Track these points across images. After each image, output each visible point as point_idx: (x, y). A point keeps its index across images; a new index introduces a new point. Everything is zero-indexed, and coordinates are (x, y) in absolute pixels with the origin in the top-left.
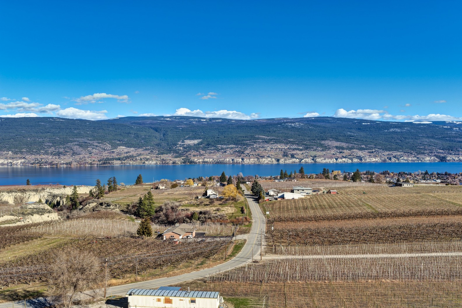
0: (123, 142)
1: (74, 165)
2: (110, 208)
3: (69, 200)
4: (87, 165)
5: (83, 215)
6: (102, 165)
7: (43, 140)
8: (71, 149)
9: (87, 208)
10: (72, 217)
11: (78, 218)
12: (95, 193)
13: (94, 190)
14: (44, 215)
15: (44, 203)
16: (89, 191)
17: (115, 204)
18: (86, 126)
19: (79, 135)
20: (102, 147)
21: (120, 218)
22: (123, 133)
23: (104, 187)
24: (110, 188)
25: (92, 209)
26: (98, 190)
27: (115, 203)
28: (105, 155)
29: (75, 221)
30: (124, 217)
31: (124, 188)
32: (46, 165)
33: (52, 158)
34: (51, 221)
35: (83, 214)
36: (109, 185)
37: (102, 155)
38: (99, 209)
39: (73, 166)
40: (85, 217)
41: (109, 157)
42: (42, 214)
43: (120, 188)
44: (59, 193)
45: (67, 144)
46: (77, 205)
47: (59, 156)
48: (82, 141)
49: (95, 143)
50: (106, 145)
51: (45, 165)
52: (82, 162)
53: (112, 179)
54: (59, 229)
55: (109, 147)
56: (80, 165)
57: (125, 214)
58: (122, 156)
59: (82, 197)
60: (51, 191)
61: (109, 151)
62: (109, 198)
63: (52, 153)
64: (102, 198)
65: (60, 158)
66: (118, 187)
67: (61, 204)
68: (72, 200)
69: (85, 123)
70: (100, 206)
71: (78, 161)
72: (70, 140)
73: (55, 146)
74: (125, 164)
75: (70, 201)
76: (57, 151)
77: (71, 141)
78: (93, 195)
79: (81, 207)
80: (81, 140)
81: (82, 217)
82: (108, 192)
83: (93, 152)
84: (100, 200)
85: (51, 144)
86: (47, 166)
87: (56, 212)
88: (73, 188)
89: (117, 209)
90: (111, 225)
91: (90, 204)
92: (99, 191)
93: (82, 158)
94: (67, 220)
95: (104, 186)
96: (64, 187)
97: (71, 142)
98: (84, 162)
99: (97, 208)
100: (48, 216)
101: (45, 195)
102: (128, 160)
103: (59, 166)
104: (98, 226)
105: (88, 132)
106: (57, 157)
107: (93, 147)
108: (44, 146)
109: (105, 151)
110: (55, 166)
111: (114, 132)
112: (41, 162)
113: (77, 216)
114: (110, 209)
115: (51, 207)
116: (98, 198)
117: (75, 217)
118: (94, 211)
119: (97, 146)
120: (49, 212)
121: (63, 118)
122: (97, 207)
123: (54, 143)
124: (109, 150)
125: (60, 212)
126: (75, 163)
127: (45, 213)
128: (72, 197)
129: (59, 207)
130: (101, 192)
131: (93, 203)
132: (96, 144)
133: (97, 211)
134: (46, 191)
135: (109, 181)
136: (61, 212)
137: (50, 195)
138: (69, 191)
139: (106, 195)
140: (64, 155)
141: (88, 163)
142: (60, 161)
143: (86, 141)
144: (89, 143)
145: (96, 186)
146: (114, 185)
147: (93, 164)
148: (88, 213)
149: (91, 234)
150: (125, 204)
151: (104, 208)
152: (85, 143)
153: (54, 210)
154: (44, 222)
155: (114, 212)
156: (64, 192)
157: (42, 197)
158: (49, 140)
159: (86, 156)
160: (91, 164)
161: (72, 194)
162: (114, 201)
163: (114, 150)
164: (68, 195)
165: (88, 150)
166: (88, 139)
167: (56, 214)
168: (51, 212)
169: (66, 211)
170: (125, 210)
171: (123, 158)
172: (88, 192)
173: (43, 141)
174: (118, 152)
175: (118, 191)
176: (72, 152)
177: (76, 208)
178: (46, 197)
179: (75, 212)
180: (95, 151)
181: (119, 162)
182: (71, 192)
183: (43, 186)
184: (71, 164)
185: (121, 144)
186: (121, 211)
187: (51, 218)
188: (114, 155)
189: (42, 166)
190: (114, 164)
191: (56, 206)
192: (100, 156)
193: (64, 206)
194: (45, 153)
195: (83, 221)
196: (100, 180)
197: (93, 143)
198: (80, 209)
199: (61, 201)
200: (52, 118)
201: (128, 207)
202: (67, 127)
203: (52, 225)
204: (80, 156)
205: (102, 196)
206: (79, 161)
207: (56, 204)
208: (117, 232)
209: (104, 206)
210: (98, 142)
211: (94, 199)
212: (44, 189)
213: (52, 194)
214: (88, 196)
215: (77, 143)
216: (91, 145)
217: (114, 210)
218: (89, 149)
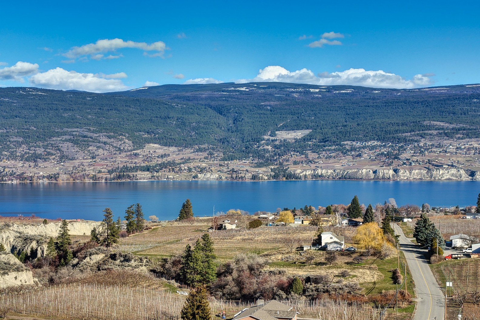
0: (155, 135)
1: (63, 179)
2: (129, 266)
3: (53, 247)
4: (87, 181)
5: (79, 278)
6: (116, 181)
7: (8, 132)
8: (57, 150)
9: (86, 265)
10: (58, 281)
11: (69, 282)
12: (101, 235)
13: (101, 229)
14: (8, 275)
15: (8, 252)
16: (90, 231)
17: (140, 257)
18: (86, 104)
19: (72, 122)
20: (115, 145)
21: (149, 286)
22: (155, 117)
23: (118, 223)
24: (129, 225)
25: (97, 265)
26: (108, 229)
27: (140, 255)
28: (121, 160)
29: (65, 289)
30: (157, 284)
31: (156, 227)
32: (12, 180)
33: (23, 166)
34: (21, 288)
35: (79, 275)
36: (127, 220)
37: (115, 161)
38: (110, 267)
39: (60, 181)
40: (84, 282)
41: (129, 165)
42: (4, 274)
43: (149, 225)
44: (36, 233)
45: (50, 138)
46: (69, 257)
47: (35, 161)
48: (78, 133)
49: (101, 137)
50: (123, 142)
51: (9, 180)
52: (78, 175)
53: (134, 208)
54: (34, 303)
55: (128, 144)
56: (74, 180)
57: (159, 277)
58: (153, 163)
59: (78, 243)
60: (21, 229)
61: (129, 153)
62: (128, 244)
63: (24, 155)
64: (115, 244)
65: (37, 166)
66: (145, 225)
67: (39, 255)
68: (58, 247)
69: (84, 98)
70: (110, 260)
71: (70, 172)
72: (56, 130)
73: (27, 143)
74: (160, 178)
75: (56, 249)
76: (32, 152)
77: (57, 132)
78: (98, 239)
79: (75, 261)
80: (77, 131)
81: (77, 281)
82: (127, 234)
83: (98, 155)
84: (111, 249)
85: (21, 140)
86: (15, 182)
87: (29, 270)
88: (60, 224)
89: (144, 268)
90: (132, 298)
91: (93, 257)
92: (109, 232)
93: (77, 166)
94: (49, 286)
95: (118, 221)
96: (45, 222)
97: (59, 135)
98: (81, 174)
99: (105, 265)
100: (16, 278)
101: (10, 237)
102: (164, 171)
103: (35, 181)
104: (107, 298)
105: (90, 116)
106: (32, 164)
107: (99, 145)
108: (8, 143)
109: (120, 154)
110: (28, 182)
111: (137, 115)
112: (3, 174)
113: (68, 280)
114: (129, 267)
115: (21, 261)
116: (107, 246)
117: (63, 280)
118: (99, 270)
119: (105, 143)
120: (18, 270)
121: (44, 90)
122: (105, 262)
123: (27, 138)
124: (129, 151)
125: (36, 270)
126: (65, 177)
127: (9, 271)
128: (58, 241)
129: (36, 259)
130: (114, 232)
131: (97, 254)
132: (104, 139)
133: (105, 269)
134: (11, 228)
135: (128, 212)
136: (39, 270)
137: (20, 237)
138: (54, 230)
139: (122, 238)
140: (45, 160)
141: (88, 175)
142: (37, 172)
143: (86, 133)
144: (91, 138)
145: (103, 221)
146: (139, 221)
147: (99, 178)
148: (88, 273)
149: (93, 314)
150: (159, 257)
151: (119, 266)
152: (85, 137)
153: (26, 266)
154: (8, 287)
155: (137, 273)
156: (45, 232)
157: (4, 239)
158: (18, 132)
159: (86, 162)
160: (94, 178)
161: (59, 237)
162: (138, 252)
163: (138, 151)
164: (51, 238)
165: (89, 150)
166: (89, 130)
167: (30, 274)
168: (21, 269)
169: (47, 268)
170: (159, 269)
171: (156, 166)
172: (89, 233)
173: (7, 134)
174: (145, 154)
175: (146, 232)
176: (59, 155)
177: (67, 264)
178: (12, 240)
179: (64, 271)
180: (102, 152)
181: (147, 174)
182: (58, 232)
183: (7, 220)
184: (58, 177)
185: (151, 139)
186: (151, 271)
187: (21, 281)
188: (139, 162)
189: (6, 181)
190: (137, 180)
191: (31, 259)
192: (112, 163)
193: (44, 259)
194: (11, 157)
195: (80, 288)
196: (112, 210)
197: (99, 136)
198: (74, 266)
199: (39, 249)
200: (24, 89)
201: (164, 265)
202: (50, 106)
203: (23, 294)
204: (74, 163)
205: (115, 241)
206: (72, 173)
207: (29, 254)
208: (143, 313)
209: (119, 261)
210: (108, 134)
211: (99, 247)
212: (8, 226)
213: (22, 235)
214: (86, 241)
215: (68, 137)
216: (94, 142)
217: (137, 270)
218: (90, 148)
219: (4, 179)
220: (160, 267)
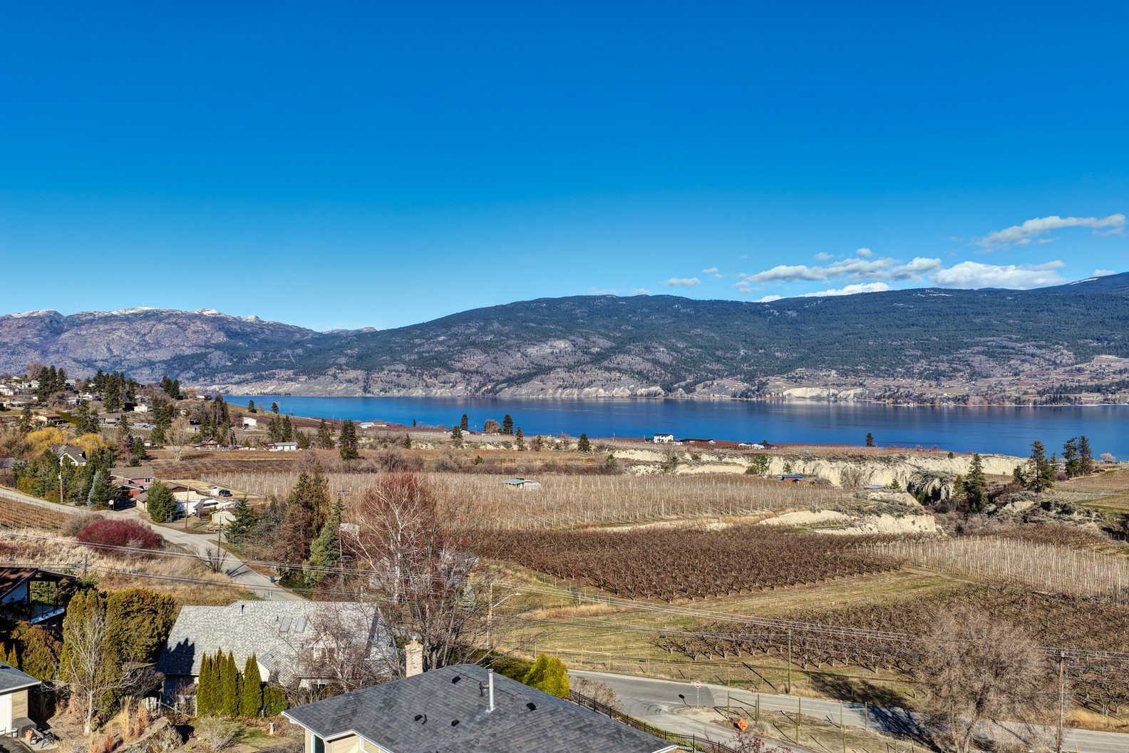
0: (1109, 343)
1: (974, 402)
2: (1070, 519)
3: (962, 488)
4: (1007, 404)
5: (997, 530)
6: (1048, 405)
7: (903, 344)
8: (966, 365)
9: (1006, 513)
10: (969, 531)
11: (984, 534)
12: (1028, 477)
13: (1027, 468)
14: (904, 518)
15: (903, 490)
16: (1013, 470)
17: (1087, 508)
18: (1005, 305)
19: (986, 329)
20: (1048, 357)
21: (1101, 550)
22: (1109, 318)
23: (1053, 462)
24: (1070, 465)
25: (1022, 515)
26: (1037, 469)
27: (1087, 506)
28: (1057, 377)
29: (977, 541)
30: (1114, 548)
31: (1112, 469)
32: (908, 403)
33: (922, 385)
34: (921, 535)
35: (997, 527)
36: (1067, 457)
37: (1048, 379)
38: (1041, 519)
39: (970, 405)
40: (1004, 535)
41: (1068, 384)
42: (899, 516)
43: (1101, 466)
44: (939, 469)
45: (956, 351)
46: (983, 502)
47: (937, 380)
48: (994, 343)
49: (1028, 348)
50: (1059, 353)
51: (905, 402)
52: (994, 397)
53: (1077, 443)
54: (938, 555)
55: (1067, 356)
56: (989, 403)
57: (1116, 538)
58: (1107, 381)
59: (995, 484)
60: (920, 463)
61: (1068, 368)
62: (1068, 491)
63: (922, 373)
64: (1049, 489)
65: (939, 385)
66: (1094, 465)
67: (943, 496)
68: (969, 488)
69: (1003, 298)
70: (1042, 510)
71: (984, 394)
72: (965, 341)
73: (927, 357)
74: (1117, 402)
75: (965, 490)
76: (934, 368)
77: (966, 343)
78: (1023, 482)
79: (992, 507)
80: (993, 341)
81: (995, 533)
82: (1066, 477)
83: (1023, 371)
84: (1042, 495)
85: (919, 353)
86: (911, 405)
87: (930, 514)
88: (971, 459)
89: (1093, 524)
90: (1075, 564)
91: (1016, 504)
92: (1040, 472)
93: (993, 385)
94: (957, 537)
95: (1053, 458)
96: (951, 456)
97: (968, 346)
98: (999, 395)
99: (1035, 515)
100: (913, 522)
101: (906, 472)
102: (1125, 392)
103: (937, 404)
104: (1038, 561)
105: (1011, 321)
106: (934, 383)
107: (1024, 357)
108: (903, 358)
109: (1055, 369)
110: (929, 405)
111: (1081, 317)
112: (897, 395)
113: (982, 530)
114: (1071, 522)
115: (920, 501)
116: (1038, 490)
117: (976, 530)
118: (1025, 521)
119: (1033, 355)
120: (916, 512)
121: (948, 290)
122: (1033, 512)
123: (927, 351)
124: (1069, 365)
125: (940, 515)
126: (977, 399)
127: (905, 513)
128: (968, 481)
129: (939, 502)
130: (1047, 473)
131: (1022, 500)
132: (1032, 350)
133: (1035, 522)
134: (907, 461)
135: (1067, 447)
136: (943, 516)
137: (918, 473)
138: (963, 466)
139: (1059, 482)
140: (950, 378)
141: (1009, 397)
142: (940, 392)
143: (1005, 343)
144: (1013, 349)
145: (1031, 457)
146: (1084, 460)
147: (1024, 401)
148: (1009, 525)
149: (1018, 579)
150: (1116, 511)
151: (1054, 518)
152: (1003, 348)
153: (926, 509)
154: (904, 533)
155: (1083, 530)
156: (951, 469)
157: (899, 475)
158: (915, 344)
159: (1005, 381)
160: (1018, 402)
161: (970, 475)
162: (1083, 501)
163: (1083, 366)
164: (959, 477)
165: (1010, 365)
166: (1011, 338)
167: (932, 519)
168: (921, 512)
169: (954, 513)
170: (1117, 527)
171: (1110, 386)
172: (1010, 473)
173: (902, 347)
174: (1093, 369)
175: (1095, 475)
176: (969, 371)
177: (980, 510)
178: (908, 476)
179: (976, 518)
180: (1029, 367)
181: (1097, 397)
182: (968, 469)
183: (902, 451)
184: (968, 399)
185: (1103, 348)
186: (1104, 529)
187: (920, 526)
188: (1084, 379)
189: (900, 403)
190: (1082, 404)
191: (932, 500)
192: (1044, 382)
193: (950, 502)
194: (906, 374)
195: (998, 543)
196: (1043, 443)
197: (1025, 346)
198: (990, 514)
199: (943, 489)
200: (922, 291)
201: (1124, 522)
202: (956, 310)
203: (923, 543)
204: (989, 381)
205: (1048, 485)
206: (987, 394)
207: (930, 495)
208: (1092, 585)
209: (1054, 511)
210: (1037, 344)
211: (1026, 492)
212: (903, 458)
213: (921, 470)
214: (1007, 482)
215: (980, 349)
216: (1017, 354)
217: (1082, 526)
218: (1012, 362)
219: (899, 401)
220: (1119, 525)
